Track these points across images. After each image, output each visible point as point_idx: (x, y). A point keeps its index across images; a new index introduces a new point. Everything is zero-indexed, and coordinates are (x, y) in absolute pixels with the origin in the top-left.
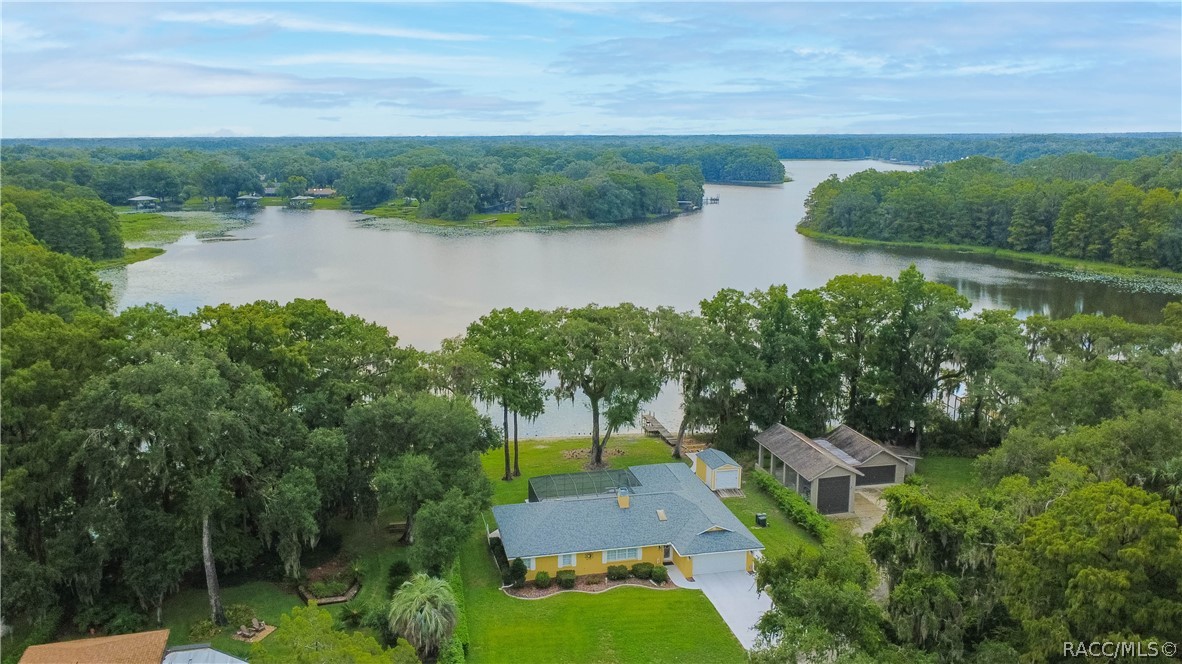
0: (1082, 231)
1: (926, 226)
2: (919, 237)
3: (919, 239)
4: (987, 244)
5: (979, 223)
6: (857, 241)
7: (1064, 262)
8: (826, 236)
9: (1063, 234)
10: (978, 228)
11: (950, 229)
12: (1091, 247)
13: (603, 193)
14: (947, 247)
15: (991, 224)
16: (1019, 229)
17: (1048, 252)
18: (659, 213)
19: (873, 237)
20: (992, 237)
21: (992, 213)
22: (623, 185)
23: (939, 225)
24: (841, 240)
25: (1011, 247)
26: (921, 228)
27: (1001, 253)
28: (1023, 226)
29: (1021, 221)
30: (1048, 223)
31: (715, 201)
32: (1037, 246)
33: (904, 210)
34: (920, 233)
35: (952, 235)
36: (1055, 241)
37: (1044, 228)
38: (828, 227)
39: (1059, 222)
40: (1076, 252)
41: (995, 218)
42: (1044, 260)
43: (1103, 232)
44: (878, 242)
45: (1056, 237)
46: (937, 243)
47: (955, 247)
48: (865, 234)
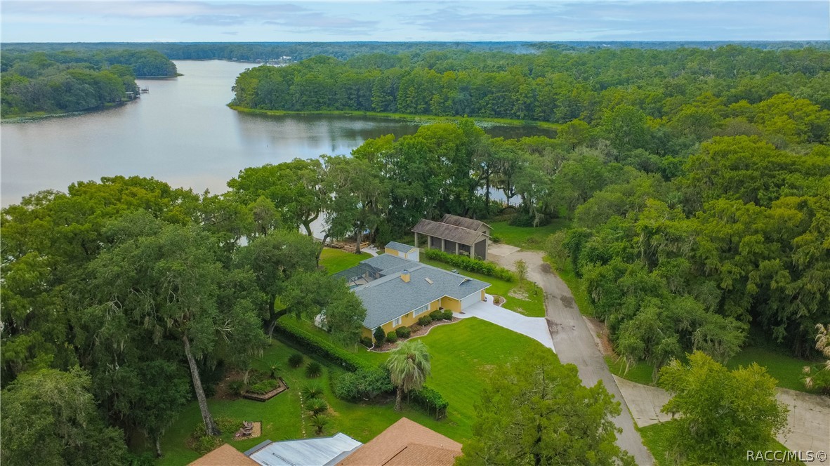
0: (414, 98)
1: (321, 101)
2: (318, 107)
3: (318, 108)
4: (358, 109)
5: (352, 97)
6: (280, 113)
7: (409, 117)
8: (257, 111)
9: (404, 100)
10: (352, 99)
11: (336, 101)
12: (419, 107)
13: (68, 88)
14: (337, 112)
15: (359, 97)
16: (377, 99)
17: (396, 111)
18: (114, 101)
19: (289, 109)
20: (362, 105)
21: (358, 90)
22: (84, 81)
23: (329, 99)
24: (270, 113)
25: (374, 110)
26: (318, 102)
27: (369, 113)
28: (379, 97)
29: (378, 94)
30: (392, 93)
31: (145, 91)
32: (389, 109)
33: (307, 90)
34: (318, 105)
35: (337, 105)
36: (399, 104)
37: (391, 98)
38: (255, 105)
39: (400, 94)
40: (413, 110)
41: (361, 93)
42: (397, 116)
43: (424, 97)
44: (293, 112)
45: (400, 101)
46: (330, 110)
47: (342, 112)
48: (283, 107)
